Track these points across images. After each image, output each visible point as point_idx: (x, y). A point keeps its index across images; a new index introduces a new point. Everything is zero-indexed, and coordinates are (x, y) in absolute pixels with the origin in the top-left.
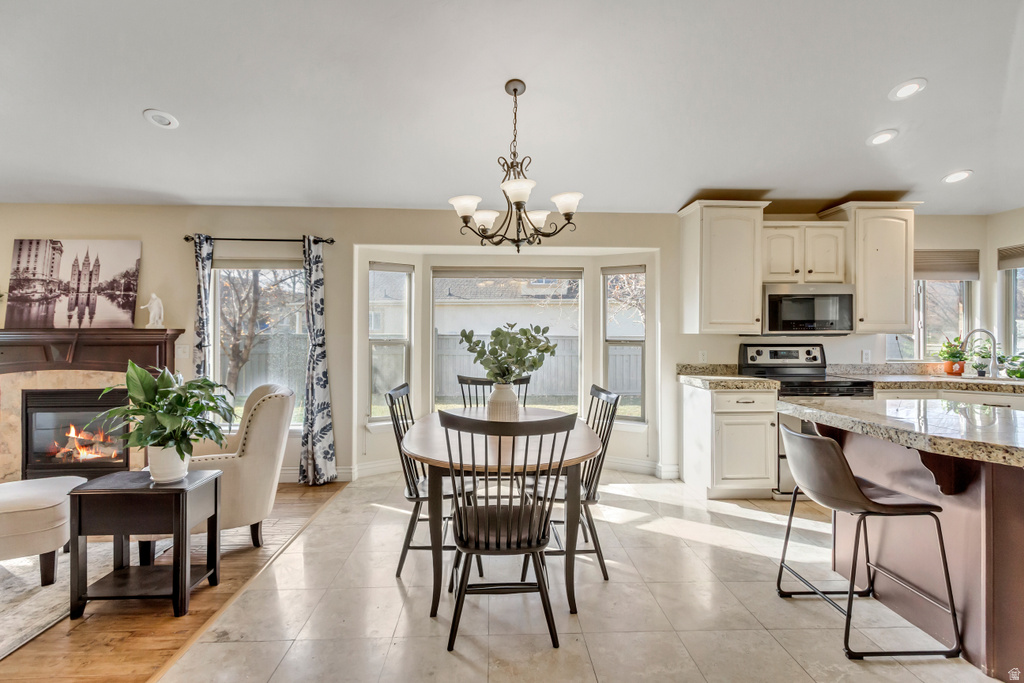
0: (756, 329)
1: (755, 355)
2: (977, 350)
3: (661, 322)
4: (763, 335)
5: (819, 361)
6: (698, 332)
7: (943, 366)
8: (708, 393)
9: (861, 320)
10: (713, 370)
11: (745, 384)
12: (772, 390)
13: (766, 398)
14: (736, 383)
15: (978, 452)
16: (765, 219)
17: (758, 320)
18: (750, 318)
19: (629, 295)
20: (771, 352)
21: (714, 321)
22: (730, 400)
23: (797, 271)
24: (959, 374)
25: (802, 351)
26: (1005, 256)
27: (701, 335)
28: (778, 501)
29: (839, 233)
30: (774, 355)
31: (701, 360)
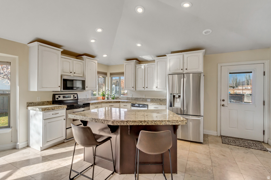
0: (59, 89)
1: (58, 97)
2: (107, 94)
3: (19, 86)
4: (61, 91)
5: (76, 98)
6: (37, 91)
7: (101, 97)
8: (42, 112)
9: (87, 87)
10: (43, 103)
11: (55, 108)
12: (64, 108)
13: (62, 111)
14: (52, 108)
15: (122, 123)
16: (61, 55)
17: (59, 87)
18: (57, 86)
19: (2, 74)
20: (63, 96)
21: (43, 86)
22: (50, 114)
23: (71, 72)
24: (104, 99)
25: (72, 95)
26: (111, 74)
27: (38, 92)
28: (66, 142)
29: (82, 63)
30: (64, 97)
31: (38, 100)
